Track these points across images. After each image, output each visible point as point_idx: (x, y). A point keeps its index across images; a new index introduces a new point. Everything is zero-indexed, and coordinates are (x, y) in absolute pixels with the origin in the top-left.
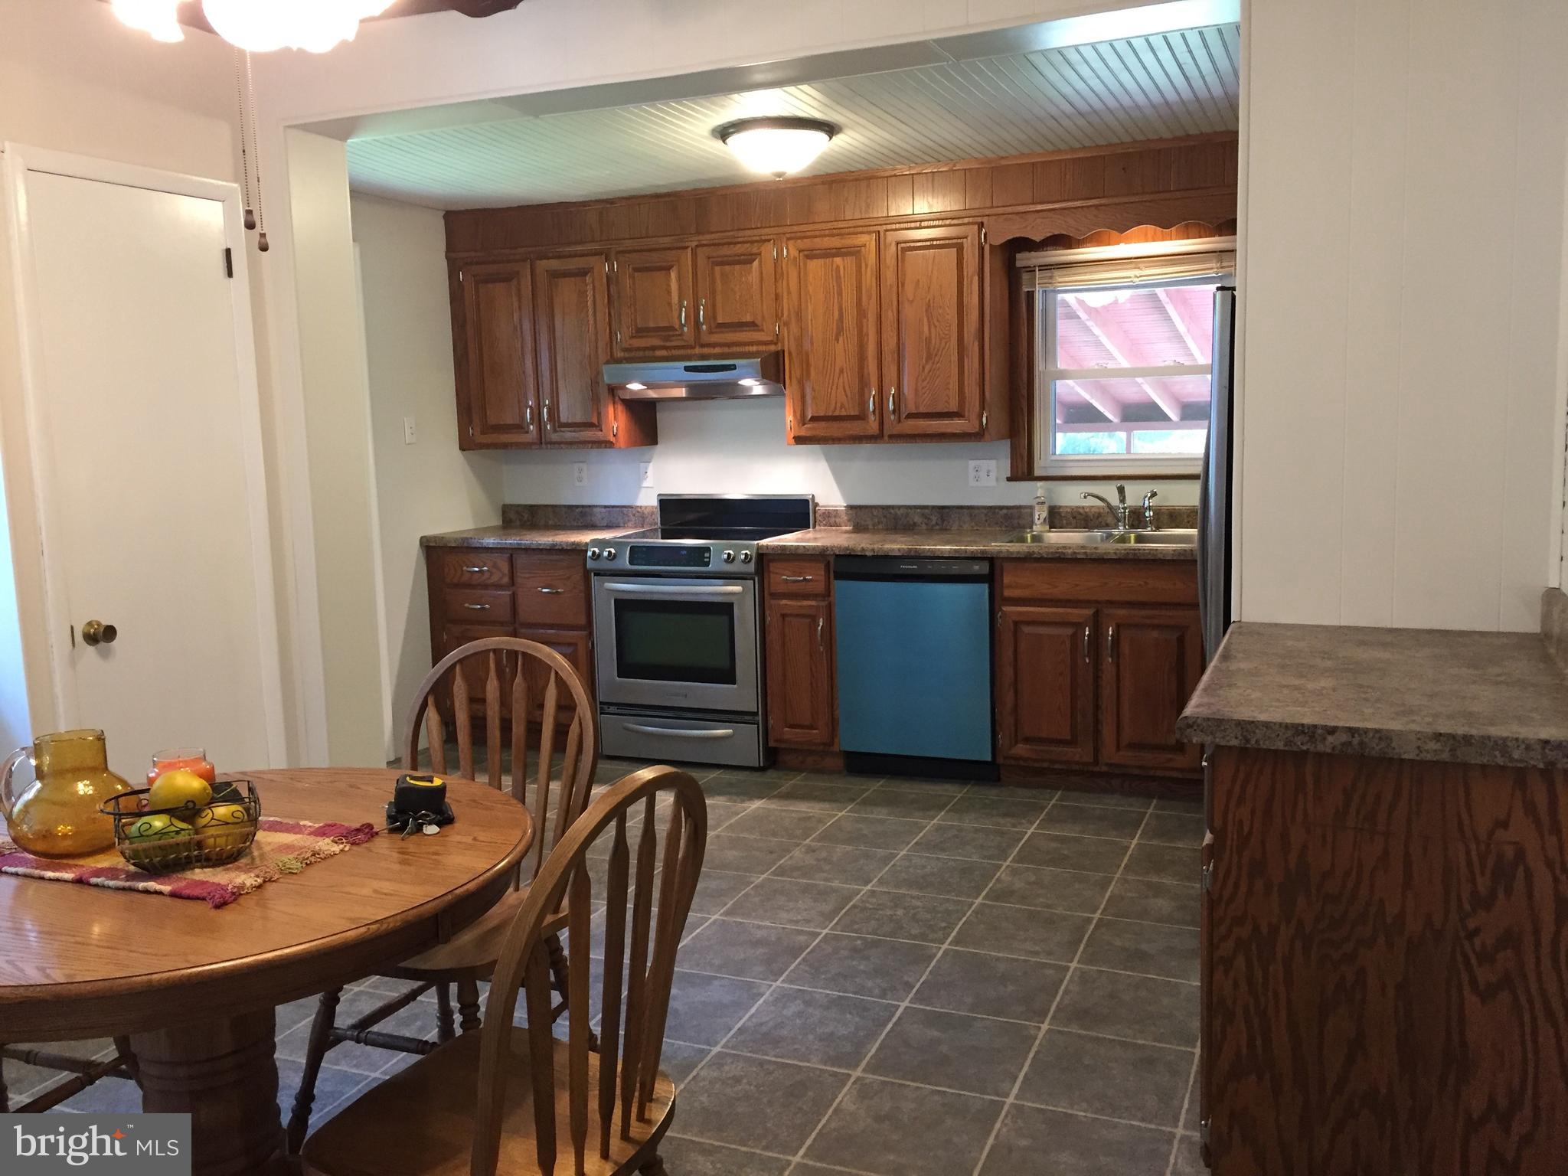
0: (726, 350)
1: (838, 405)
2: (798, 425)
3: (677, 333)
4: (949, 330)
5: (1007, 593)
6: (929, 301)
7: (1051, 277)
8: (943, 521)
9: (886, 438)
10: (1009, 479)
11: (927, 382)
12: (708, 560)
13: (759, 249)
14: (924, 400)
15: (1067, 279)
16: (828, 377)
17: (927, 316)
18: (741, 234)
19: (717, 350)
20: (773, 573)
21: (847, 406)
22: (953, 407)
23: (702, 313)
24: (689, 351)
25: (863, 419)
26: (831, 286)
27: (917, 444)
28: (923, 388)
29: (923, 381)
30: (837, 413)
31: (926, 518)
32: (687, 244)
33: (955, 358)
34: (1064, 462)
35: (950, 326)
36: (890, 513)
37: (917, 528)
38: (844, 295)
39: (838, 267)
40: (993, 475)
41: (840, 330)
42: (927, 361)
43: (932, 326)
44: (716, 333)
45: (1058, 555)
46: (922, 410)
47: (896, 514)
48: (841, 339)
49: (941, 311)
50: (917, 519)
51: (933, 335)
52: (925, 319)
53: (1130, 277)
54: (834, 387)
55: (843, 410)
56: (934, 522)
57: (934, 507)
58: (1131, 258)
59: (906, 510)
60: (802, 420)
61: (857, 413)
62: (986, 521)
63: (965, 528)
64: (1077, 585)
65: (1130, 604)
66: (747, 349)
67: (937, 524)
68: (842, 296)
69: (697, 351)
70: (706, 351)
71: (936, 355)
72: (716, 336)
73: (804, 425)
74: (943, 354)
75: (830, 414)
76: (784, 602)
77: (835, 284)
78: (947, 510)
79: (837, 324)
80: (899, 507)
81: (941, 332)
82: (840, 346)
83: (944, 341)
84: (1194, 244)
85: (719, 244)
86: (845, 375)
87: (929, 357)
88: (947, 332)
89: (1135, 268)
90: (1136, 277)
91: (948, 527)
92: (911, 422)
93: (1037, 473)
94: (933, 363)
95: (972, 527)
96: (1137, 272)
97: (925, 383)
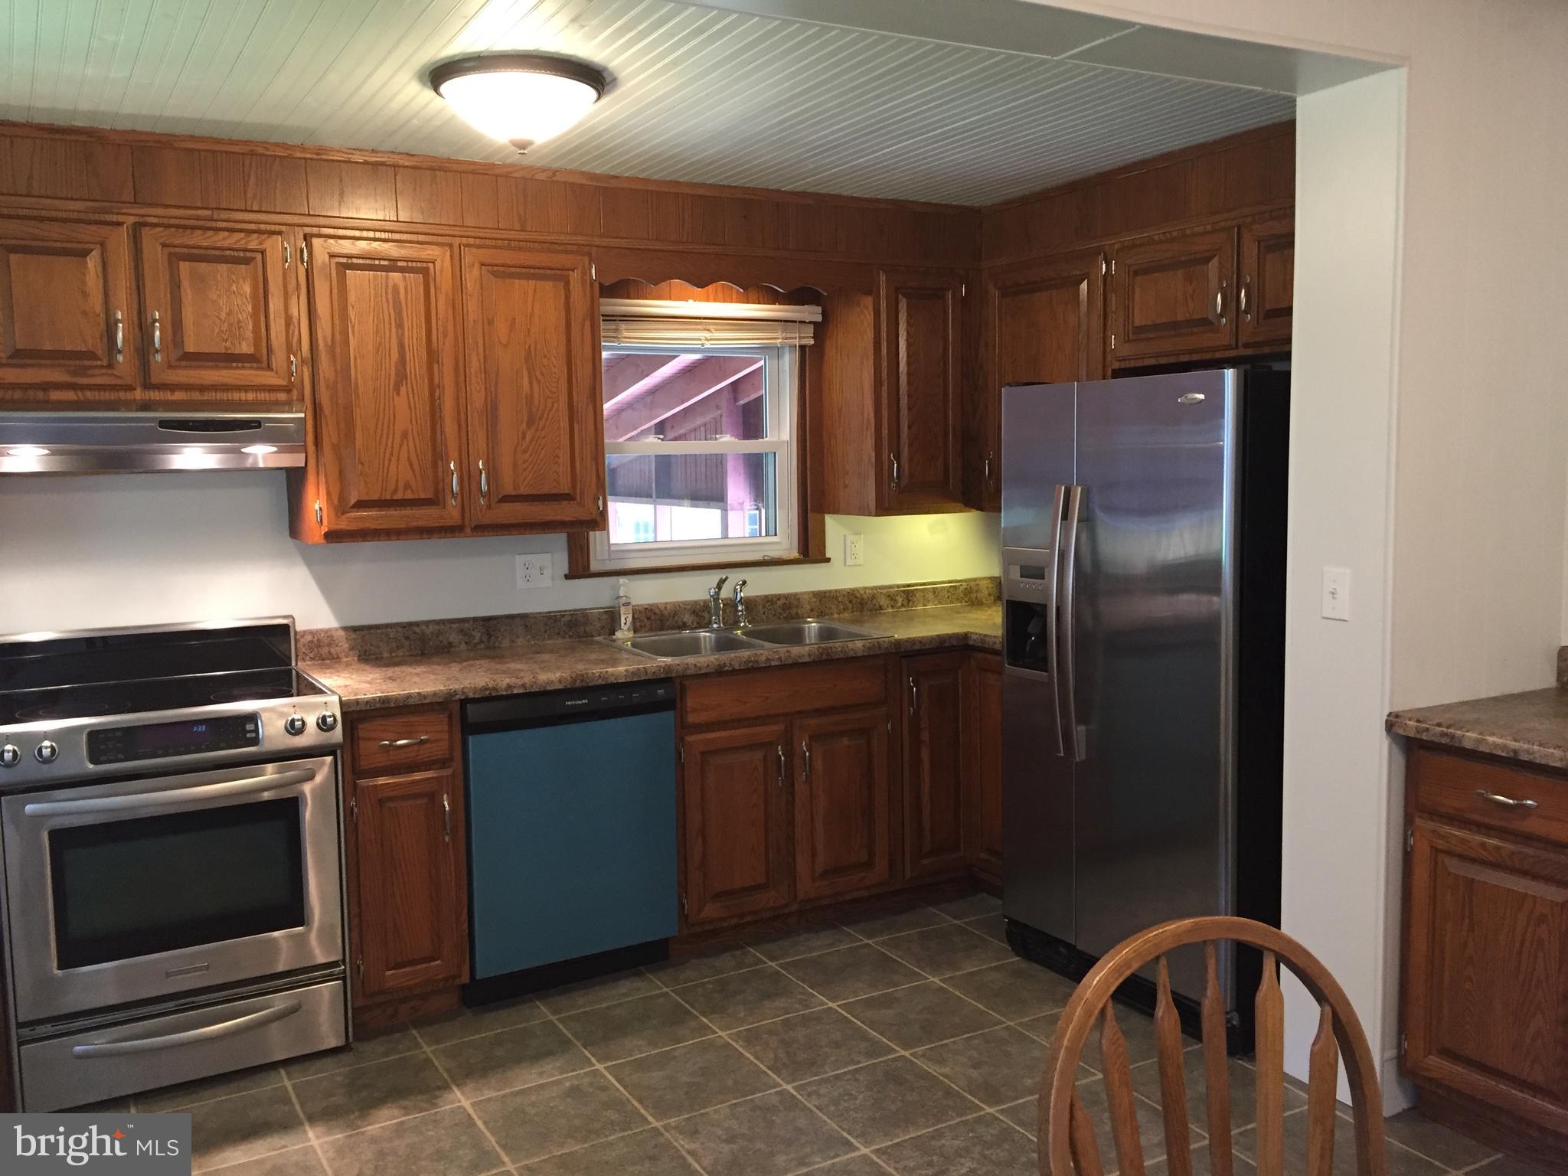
0: (196, 396)
1: (401, 484)
2: (336, 514)
3: (99, 363)
4: (557, 387)
5: (691, 719)
6: (530, 347)
7: (616, 330)
8: (490, 636)
9: (468, 530)
10: (567, 577)
11: (529, 453)
12: (253, 735)
13: (261, 243)
14: (526, 478)
15: (632, 334)
16: (384, 440)
17: (528, 370)
18: (224, 215)
19: (179, 395)
20: (365, 739)
21: (414, 488)
22: (565, 488)
23: (157, 333)
24: (122, 395)
25: (437, 504)
26: (386, 313)
27: (512, 537)
28: (524, 462)
29: (525, 452)
30: (399, 496)
31: (465, 634)
32: (121, 218)
33: (564, 423)
34: (624, 551)
35: (558, 382)
36: (415, 633)
37: (453, 649)
38: (406, 326)
39: (396, 288)
40: (548, 572)
41: (401, 377)
42: (529, 426)
43: (535, 382)
44: (179, 367)
45: (750, 665)
46: (523, 491)
47: (423, 634)
48: (403, 389)
49: (545, 361)
50: (454, 637)
51: (536, 395)
52: (525, 373)
53: (700, 340)
54: (394, 459)
55: (409, 491)
56: (477, 640)
57: (475, 619)
58: (700, 318)
59: (437, 627)
60: (340, 506)
61: (430, 496)
62: (546, 632)
63: (519, 643)
64: (767, 698)
65: (820, 712)
66: (236, 396)
67: (481, 641)
68: (403, 329)
69: (138, 394)
70: (155, 395)
71: (541, 419)
72: (179, 371)
73: (343, 513)
74: (550, 417)
75: (388, 498)
76: (382, 781)
77: (392, 312)
78: (495, 622)
79: (397, 370)
80: (428, 623)
81: (546, 390)
82: (401, 402)
83: (550, 401)
84: (769, 310)
85: (185, 227)
86: (411, 444)
87: (530, 422)
88: (554, 390)
89: (705, 330)
90: (707, 340)
91: (497, 645)
92: (507, 507)
93: (595, 566)
94: (537, 430)
95: (528, 641)
96: (708, 335)
97: (527, 455)
